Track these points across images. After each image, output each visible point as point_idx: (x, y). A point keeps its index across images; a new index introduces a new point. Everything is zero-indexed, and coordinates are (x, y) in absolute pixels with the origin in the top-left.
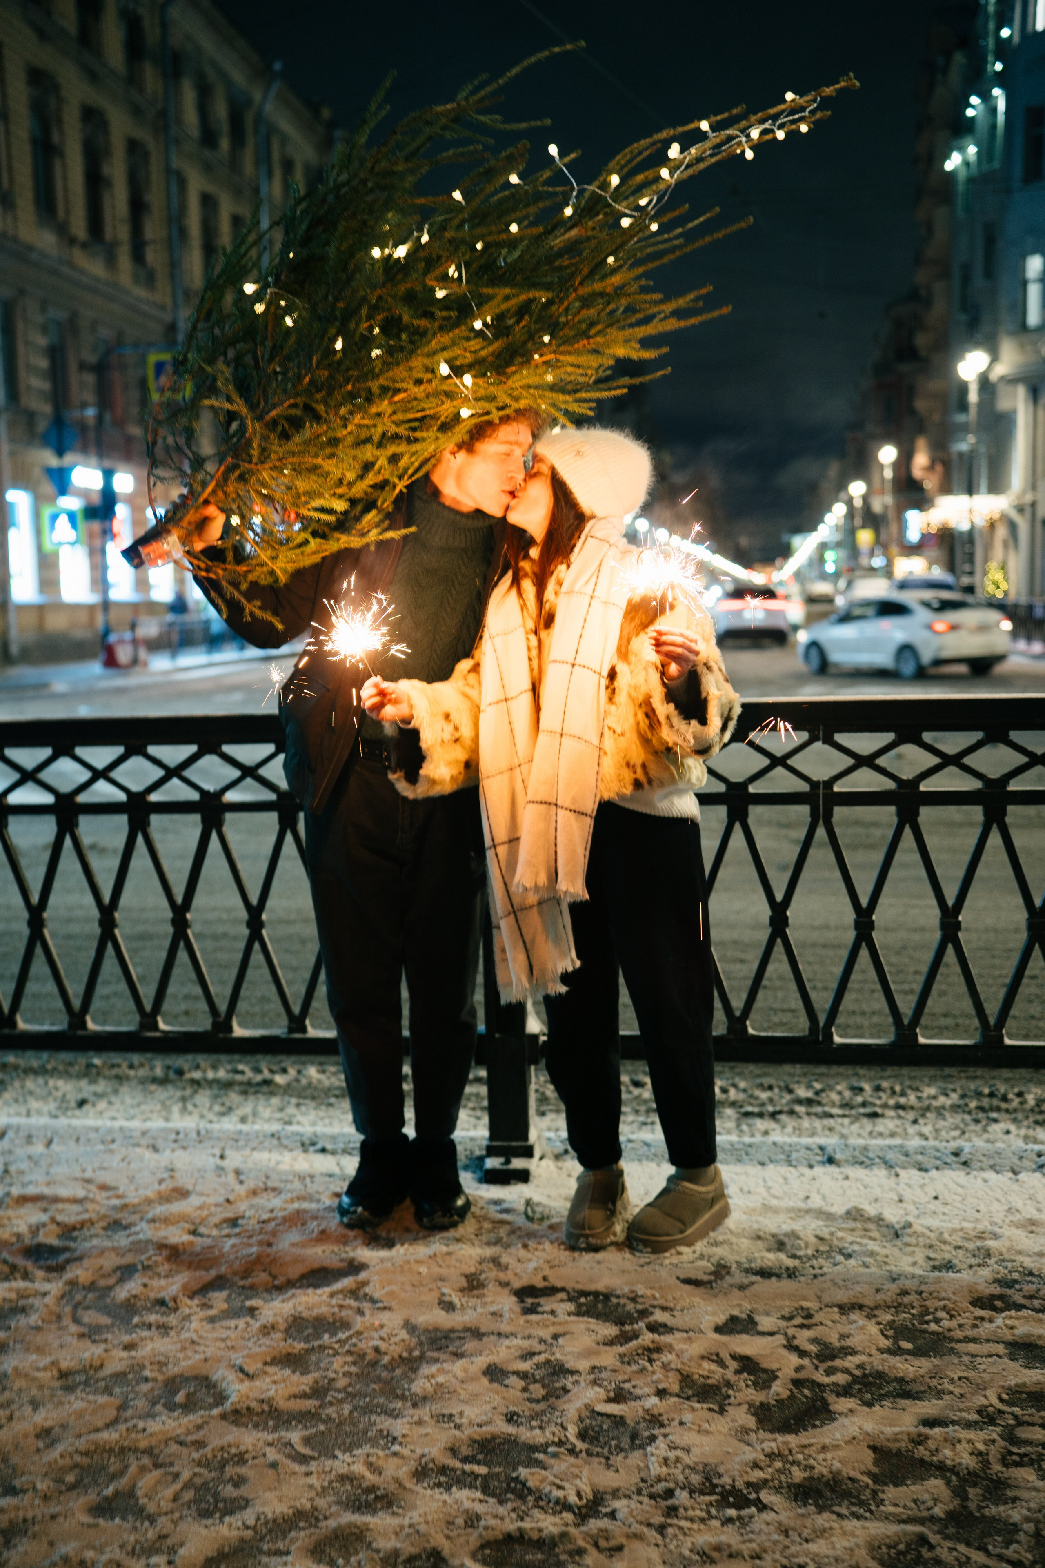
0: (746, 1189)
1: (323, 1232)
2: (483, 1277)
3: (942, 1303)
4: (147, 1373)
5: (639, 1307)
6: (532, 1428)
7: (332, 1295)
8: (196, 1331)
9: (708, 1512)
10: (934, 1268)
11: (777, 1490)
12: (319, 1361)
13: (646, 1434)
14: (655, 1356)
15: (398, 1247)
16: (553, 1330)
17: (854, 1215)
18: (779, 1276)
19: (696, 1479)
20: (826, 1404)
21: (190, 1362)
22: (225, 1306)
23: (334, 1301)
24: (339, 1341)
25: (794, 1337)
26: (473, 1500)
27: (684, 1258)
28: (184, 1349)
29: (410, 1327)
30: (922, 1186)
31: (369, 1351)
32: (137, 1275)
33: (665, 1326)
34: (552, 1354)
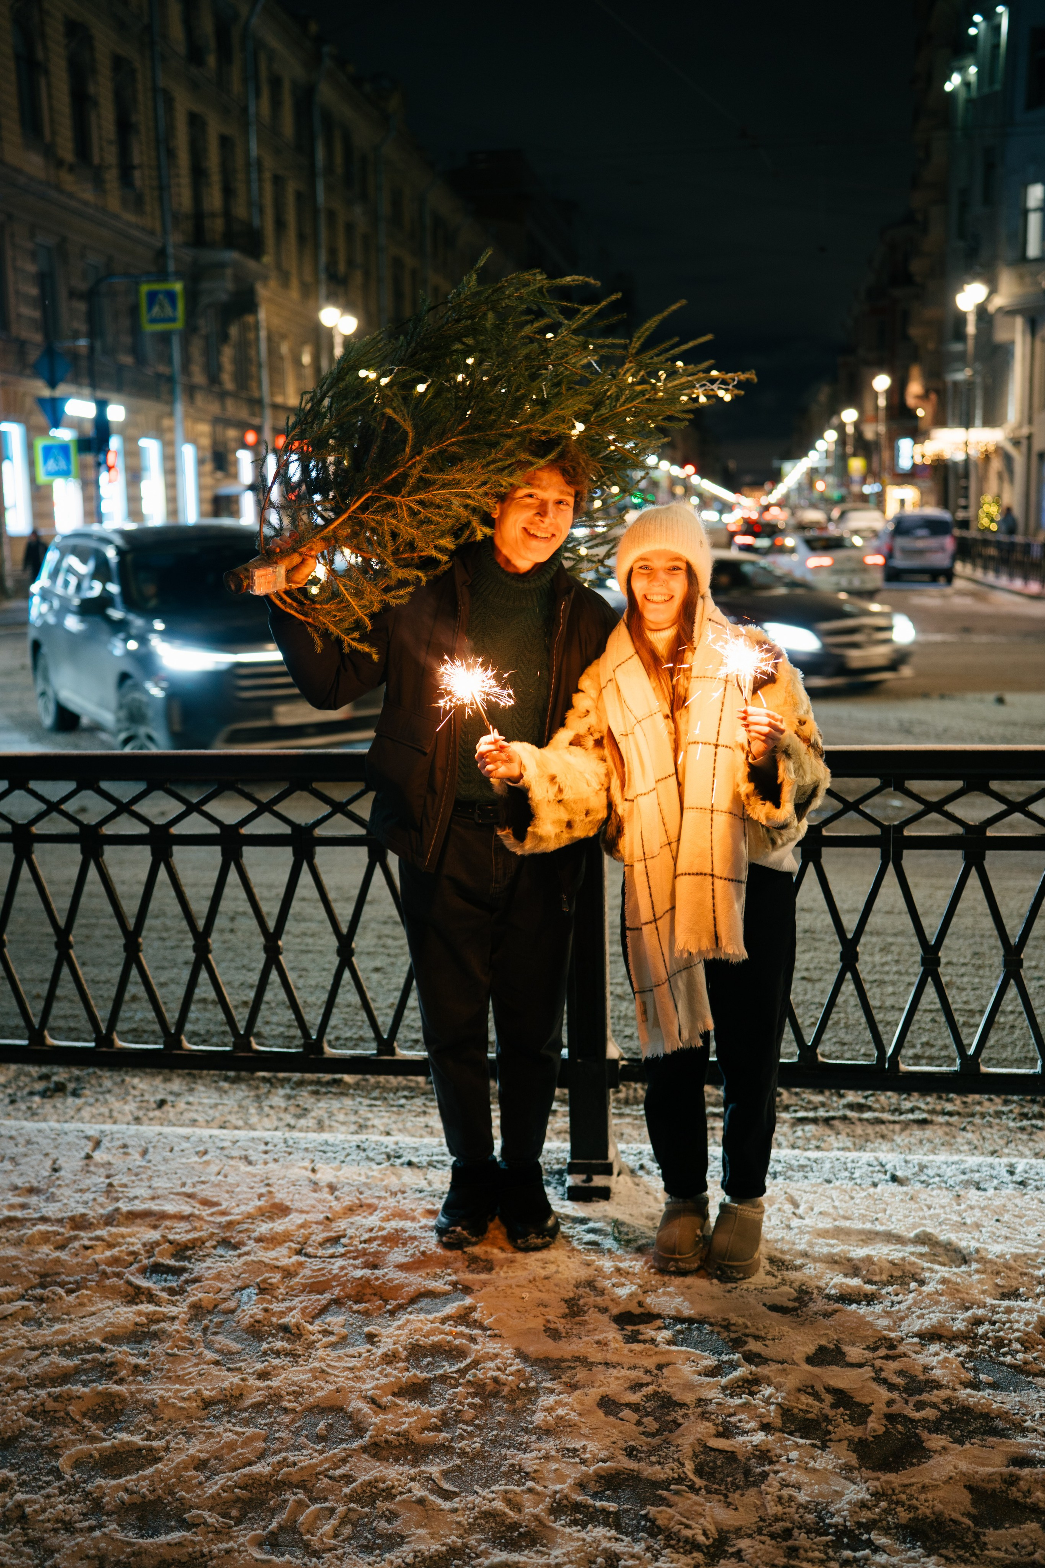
2: (581, 1302)
3: (1016, 1334)
4: (285, 1404)
5: (733, 1335)
6: (652, 1464)
7: (443, 1321)
8: (323, 1360)
9: (826, 1554)
10: (1004, 1296)
11: (886, 1531)
12: (444, 1391)
13: (759, 1470)
14: (754, 1388)
15: (498, 1271)
16: (656, 1360)
17: (924, 1239)
18: (858, 1301)
19: (810, 1517)
20: (920, 1441)
21: (324, 1393)
22: (344, 1332)
23: (447, 1328)
24: (458, 1371)
25: (881, 1369)
26: (610, 1539)
27: (768, 1283)
28: (316, 1378)
29: (521, 1355)
30: (983, 1207)
31: (489, 1381)
32: (256, 1298)
33: (759, 1355)
34: (659, 1386)
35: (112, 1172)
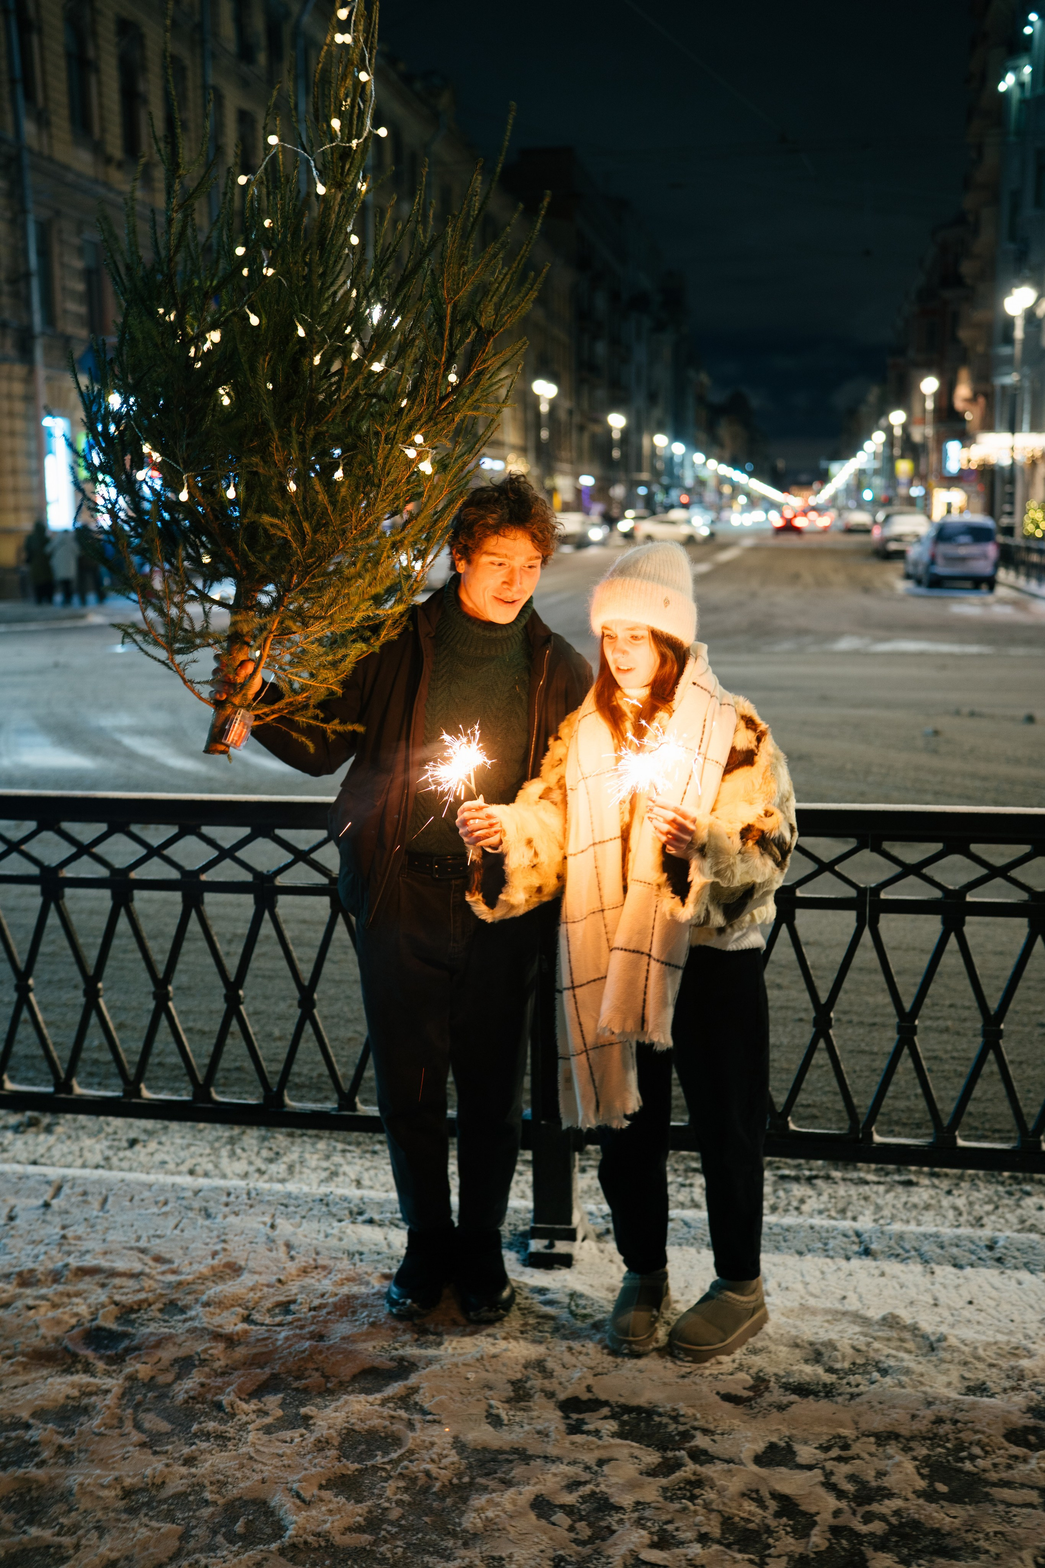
0: (784, 1285)
1: (373, 1325)
2: (528, 1385)
3: (977, 1437)
4: (207, 1495)
5: (681, 1428)
7: (383, 1403)
8: (254, 1444)
10: (970, 1390)
12: (373, 1485)
14: (697, 1491)
15: (446, 1344)
16: (597, 1454)
17: (890, 1321)
18: (816, 1394)
20: (864, 1560)
21: (248, 1483)
22: (280, 1413)
23: (386, 1412)
24: (390, 1462)
25: (832, 1473)
27: (725, 1368)
28: (242, 1466)
29: (458, 1445)
30: (957, 1287)
31: (421, 1475)
32: (195, 1371)
33: (705, 1452)
34: (597, 1485)
35: (68, 1222)
